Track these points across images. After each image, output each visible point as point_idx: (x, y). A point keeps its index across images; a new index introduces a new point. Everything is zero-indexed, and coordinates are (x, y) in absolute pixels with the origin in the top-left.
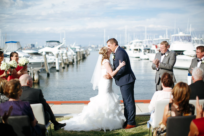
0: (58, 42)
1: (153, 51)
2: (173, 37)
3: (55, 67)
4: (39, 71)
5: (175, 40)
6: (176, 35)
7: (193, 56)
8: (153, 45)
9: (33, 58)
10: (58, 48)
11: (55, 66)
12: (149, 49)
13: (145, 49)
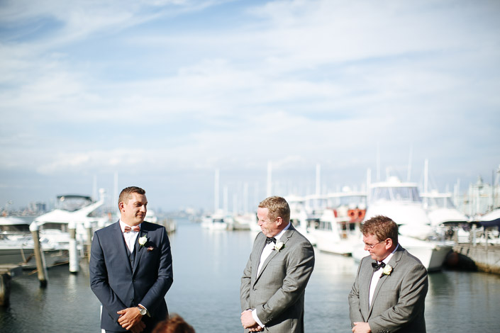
0: (88, 198)
1: (327, 225)
2: (374, 189)
3: (68, 264)
4: (9, 274)
5: (380, 196)
6: (382, 184)
7: (423, 237)
8: (328, 208)
9: (9, 237)
10: (87, 214)
11: (66, 261)
12: (318, 221)
13: (309, 221)
